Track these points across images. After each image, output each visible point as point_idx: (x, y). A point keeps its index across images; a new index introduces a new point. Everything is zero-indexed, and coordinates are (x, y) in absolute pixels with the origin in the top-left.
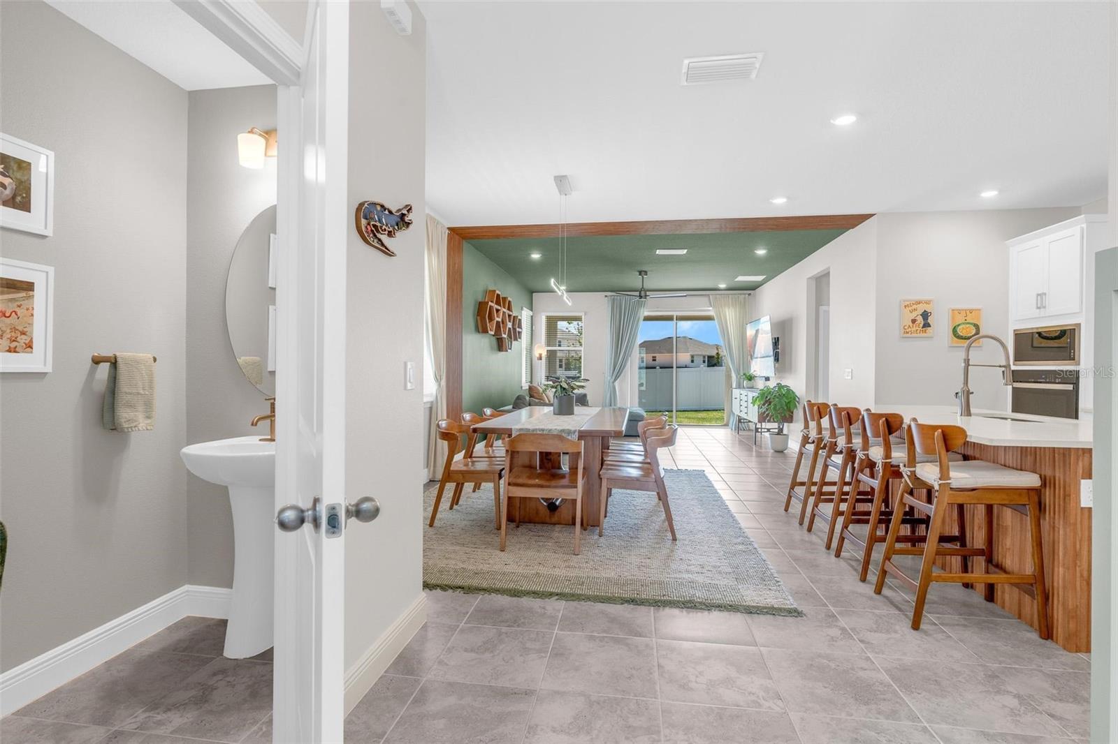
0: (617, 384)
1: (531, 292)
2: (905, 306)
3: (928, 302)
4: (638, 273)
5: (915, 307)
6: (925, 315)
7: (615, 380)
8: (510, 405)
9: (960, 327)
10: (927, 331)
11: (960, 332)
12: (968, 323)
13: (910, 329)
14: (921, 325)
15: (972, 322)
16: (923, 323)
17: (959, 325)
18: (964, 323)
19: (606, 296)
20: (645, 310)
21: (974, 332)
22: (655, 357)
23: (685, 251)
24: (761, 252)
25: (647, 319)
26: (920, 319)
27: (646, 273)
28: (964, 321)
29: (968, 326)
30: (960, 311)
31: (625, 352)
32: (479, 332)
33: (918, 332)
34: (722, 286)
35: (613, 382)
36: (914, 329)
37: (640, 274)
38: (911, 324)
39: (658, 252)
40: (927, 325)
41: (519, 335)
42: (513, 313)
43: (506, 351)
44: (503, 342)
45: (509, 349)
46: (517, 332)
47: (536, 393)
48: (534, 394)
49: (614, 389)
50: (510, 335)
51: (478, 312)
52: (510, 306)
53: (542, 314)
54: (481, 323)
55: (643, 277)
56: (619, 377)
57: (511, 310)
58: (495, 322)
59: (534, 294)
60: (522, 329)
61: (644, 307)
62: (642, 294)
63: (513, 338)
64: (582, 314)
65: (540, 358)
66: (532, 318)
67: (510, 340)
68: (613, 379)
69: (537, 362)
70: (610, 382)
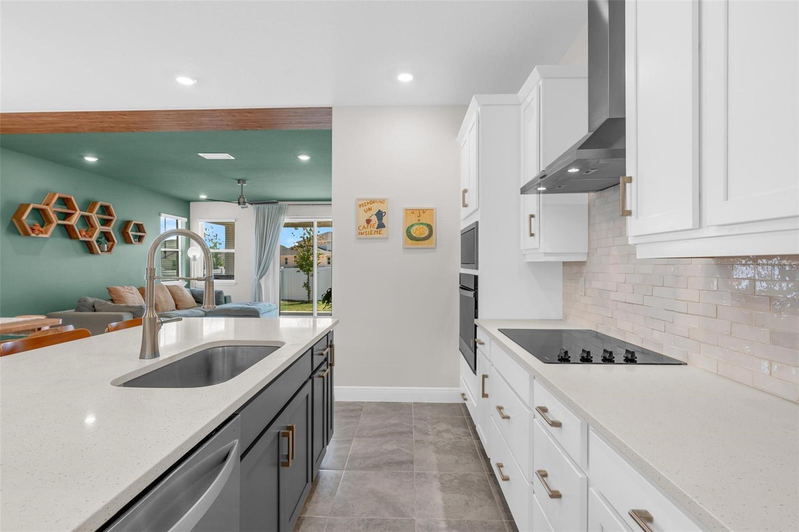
0: (262, 281)
1: (187, 202)
2: (360, 206)
3: (382, 201)
4: (237, 182)
5: (369, 206)
6: (380, 215)
7: (261, 278)
8: (75, 308)
9: (414, 228)
10: (382, 232)
11: (415, 232)
12: (421, 224)
13: (364, 230)
14: (376, 226)
15: (425, 222)
16: (377, 223)
17: (412, 226)
18: (417, 224)
19: (252, 205)
20: (286, 217)
21: (427, 233)
23: (229, 156)
25: (287, 225)
26: (375, 219)
27: (244, 181)
28: (417, 222)
29: (421, 226)
30: (413, 211)
31: (268, 254)
32: (20, 235)
33: (373, 232)
35: (259, 280)
36: (369, 229)
38: (366, 225)
39: (204, 156)
40: (381, 226)
41: (140, 239)
42: (118, 216)
43: (98, 254)
44: (91, 244)
45: (101, 251)
46: (132, 235)
47: (114, 294)
48: (113, 296)
49: (259, 286)
50: (110, 239)
51: (15, 214)
52: (105, 210)
53: (198, 220)
54: (19, 224)
55: (242, 185)
56: (264, 275)
57: (110, 214)
58: (53, 226)
59: (191, 203)
60: (145, 233)
61: (284, 214)
62: (241, 200)
63: (116, 241)
64: (233, 221)
65: (195, 259)
66: (188, 224)
67: (111, 243)
68: (259, 277)
69: (192, 263)
70: (255, 280)
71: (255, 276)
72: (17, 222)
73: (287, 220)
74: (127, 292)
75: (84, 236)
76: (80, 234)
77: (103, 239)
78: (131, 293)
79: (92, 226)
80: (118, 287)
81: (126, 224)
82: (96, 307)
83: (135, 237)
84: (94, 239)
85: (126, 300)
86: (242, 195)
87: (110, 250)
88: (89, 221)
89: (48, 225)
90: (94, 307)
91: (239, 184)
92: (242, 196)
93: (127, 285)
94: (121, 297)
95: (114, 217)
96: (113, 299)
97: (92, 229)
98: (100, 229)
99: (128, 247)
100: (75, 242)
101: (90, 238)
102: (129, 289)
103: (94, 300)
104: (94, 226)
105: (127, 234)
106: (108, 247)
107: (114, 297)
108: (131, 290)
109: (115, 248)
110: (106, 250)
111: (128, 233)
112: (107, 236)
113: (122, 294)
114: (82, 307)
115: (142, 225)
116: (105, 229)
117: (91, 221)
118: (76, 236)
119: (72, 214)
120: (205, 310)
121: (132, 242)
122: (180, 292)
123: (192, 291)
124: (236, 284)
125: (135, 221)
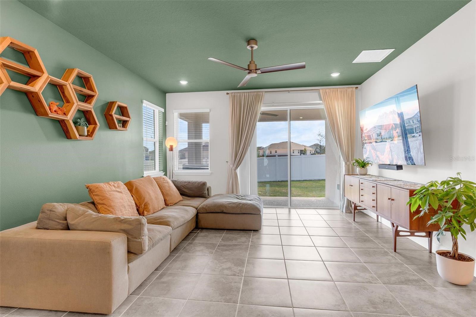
0: (238, 170)
1: (164, 93)
7: (237, 168)
19: (228, 94)
22: (276, 151)
27: (256, 41)
34: (335, 75)
35: (235, 170)
37: (249, 44)
41: (124, 124)
42: (100, 95)
43: (76, 138)
44: (66, 126)
45: (80, 135)
46: (116, 118)
47: (97, 195)
48: (95, 198)
50: (92, 121)
52: (84, 81)
53: (174, 111)
55: (252, 48)
57: (91, 89)
60: (129, 117)
62: (252, 66)
63: (98, 124)
64: (208, 110)
65: (171, 149)
66: (165, 115)
67: (93, 126)
68: (235, 167)
69: (168, 153)
70: (232, 169)
71: (231, 166)
73: (263, 108)
74: (114, 191)
75: (55, 111)
76: (50, 109)
77: (83, 120)
78: (118, 192)
79: (68, 102)
80: (102, 185)
81: (110, 105)
82: (70, 221)
83: (119, 121)
84: (70, 118)
85: (112, 204)
87: (90, 134)
88: (63, 93)
91: (248, 47)
92: (252, 62)
93: (112, 181)
94: (104, 198)
95: (96, 92)
96: (95, 203)
97: (68, 104)
98: (78, 105)
99: (111, 133)
100: (43, 121)
101: (64, 116)
102: (116, 185)
103: (66, 208)
104: (70, 99)
105: (111, 117)
106: (88, 131)
107: (97, 199)
108: (118, 187)
109: (96, 132)
110: (86, 134)
111: (111, 115)
112: (87, 116)
114: (47, 221)
115: (126, 108)
116: (85, 106)
117: (66, 93)
118: (42, 110)
119: (38, 77)
120: (196, 206)
121: (116, 128)
122: (166, 184)
123: (174, 182)
124: (211, 173)
125: (119, 103)
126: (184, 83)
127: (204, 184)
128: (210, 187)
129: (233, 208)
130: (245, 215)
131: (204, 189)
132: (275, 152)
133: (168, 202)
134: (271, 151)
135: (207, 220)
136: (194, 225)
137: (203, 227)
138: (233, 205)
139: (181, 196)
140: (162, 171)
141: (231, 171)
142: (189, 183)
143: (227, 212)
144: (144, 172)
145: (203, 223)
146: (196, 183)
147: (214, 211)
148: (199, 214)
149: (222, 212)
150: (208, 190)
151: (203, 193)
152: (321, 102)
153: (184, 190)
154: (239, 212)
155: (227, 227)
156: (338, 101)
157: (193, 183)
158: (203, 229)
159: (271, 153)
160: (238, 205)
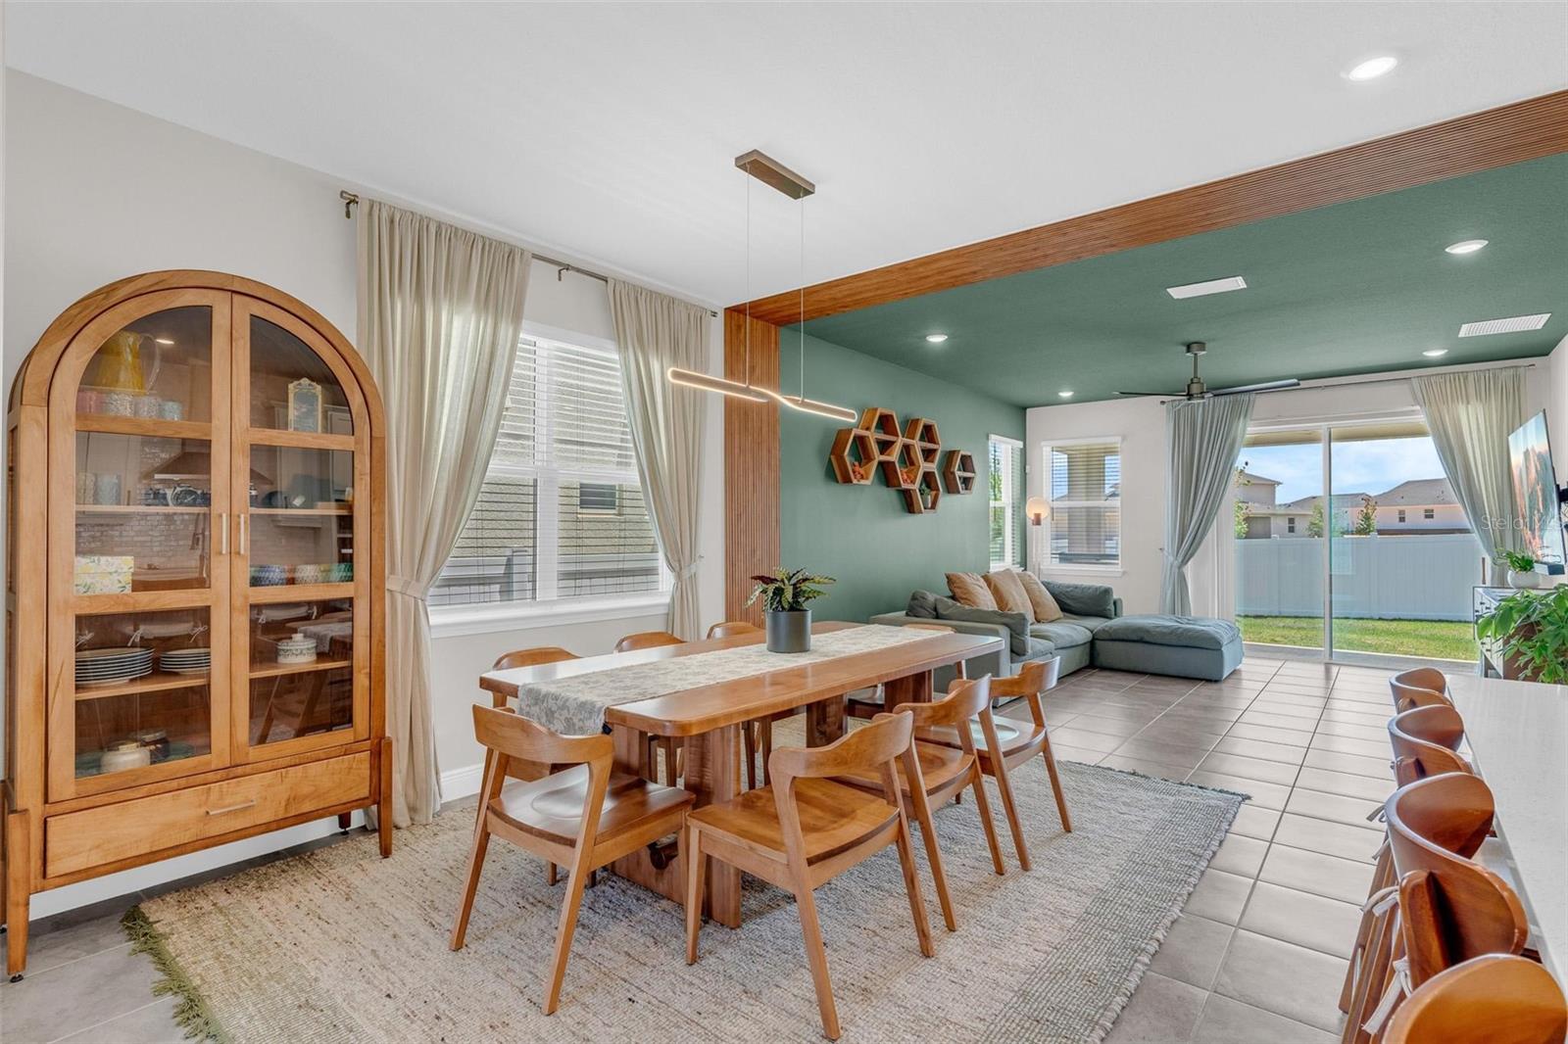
0: (1188, 569)
1: (1022, 409)
4: (1184, 348)
7: (1185, 562)
8: (903, 610)
19: (1163, 402)
20: (1251, 425)
23: (1238, 283)
24: (1467, 249)
27: (1202, 345)
32: (838, 482)
34: (1436, 354)
35: (1180, 567)
37: (1188, 350)
39: (1177, 293)
41: (969, 483)
42: (943, 445)
43: (921, 512)
44: (911, 496)
45: (925, 508)
46: (960, 478)
47: (959, 588)
48: (957, 590)
49: (1182, 579)
50: (933, 485)
51: (834, 448)
52: (928, 433)
53: (1043, 443)
54: (839, 466)
55: (1196, 354)
56: (1192, 555)
57: (934, 441)
58: (875, 464)
59: (1028, 410)
60: (974, 472)
61: (1245, 416)
62: (1195, 389)
63: (941, 489)
64: (1117, 440)
65: (1038, 521)
66: (1024, 452)
67: (934, 493)
68: (1180, 560)
69: (1032, 529)
70: (1172, 566)
71: (1171, 558)
72: (837, 460)
73: (1252, 430)
74: (972, 583)
75: (906, 480)
76: (902, 478)
77: (927, 485)
78: (978, 586)
79: (912, 464)
80: (962, 575)
81: (950, 455)
82: (941, 611)
83: (963, 480)
84: (916, 487)
85: (978, 601)
86: (1196, 377)
87: (935, 504)
88: (911, 453)
89: (867, 463)
90: (935, 609)
91: (1188, 354)
92: (1195, 380)
93: (969, 571)
94: (968, 592)
95: (938, 445)
96: (959, 596)
97: (915, 467)
98: (923, 467)
99: (954, 497)
100: (895, 493)
101: (912, 485)
102: (973, 578)
103: (934, 597)
104: (915, 462)
105: (952, 476)
106: (932, 500)
107: (959, 592)
108: (976, 579)
109: (940, 501)
110: (930, 505)
111: (953, 473)
112: (931, 480)
113: (971, 589)
114: (920, 609)
115: (970, 457)
116: (929, 467)
117: (913, 453)
118: (897, 482)
119: (893, 443)
120: (1091, 628)
121: (959, 492)
122: (1035, 586)
123: (1047, 585)
124: (1124, 573)
125: (962, 453)
126: (1066, 394)
127: (1107, 592)
128: (1120, 600)
129: (1163, 634)
130: (1188, 650)
131: (1106, 603)
132: (1423, 514)
133: (1039, 617)
134: (1401, 512)
135: (1109, 652)
136: (1085, 661)
137: (1105, 664)
138: (1165, 630)
139: (1061, 612)
140: (1018, 563)
141: (1171, 569)
142: (1076, 588)
143: (1152, 640)
144: (991, 565)
145: (1102, 659)
146: (1089, 588)
147: (1125, 638)
148: (1097, 642)
149: (1141, 641)
150: (1115, 603)
151: (1105, 610)
152: (1418, 408)
153: (1068, 602)
154: (1174, 643)
155: (1151, 669)
156: (1468, 403)
157: (1084, 589)
158: (1103, 668)
159: (1402, 519)
160: (1173, 632)
